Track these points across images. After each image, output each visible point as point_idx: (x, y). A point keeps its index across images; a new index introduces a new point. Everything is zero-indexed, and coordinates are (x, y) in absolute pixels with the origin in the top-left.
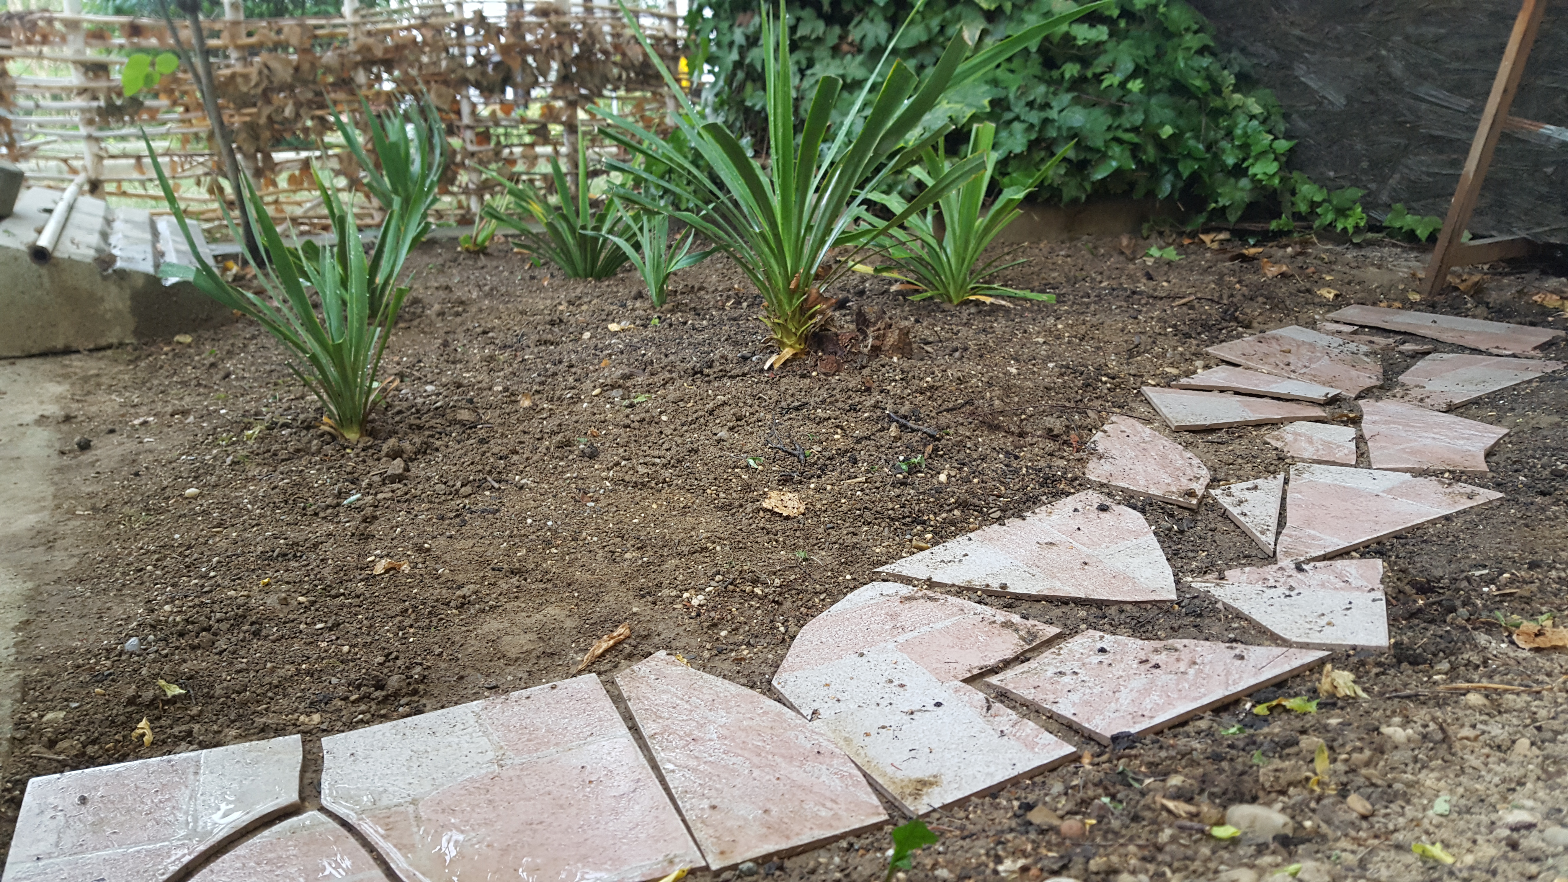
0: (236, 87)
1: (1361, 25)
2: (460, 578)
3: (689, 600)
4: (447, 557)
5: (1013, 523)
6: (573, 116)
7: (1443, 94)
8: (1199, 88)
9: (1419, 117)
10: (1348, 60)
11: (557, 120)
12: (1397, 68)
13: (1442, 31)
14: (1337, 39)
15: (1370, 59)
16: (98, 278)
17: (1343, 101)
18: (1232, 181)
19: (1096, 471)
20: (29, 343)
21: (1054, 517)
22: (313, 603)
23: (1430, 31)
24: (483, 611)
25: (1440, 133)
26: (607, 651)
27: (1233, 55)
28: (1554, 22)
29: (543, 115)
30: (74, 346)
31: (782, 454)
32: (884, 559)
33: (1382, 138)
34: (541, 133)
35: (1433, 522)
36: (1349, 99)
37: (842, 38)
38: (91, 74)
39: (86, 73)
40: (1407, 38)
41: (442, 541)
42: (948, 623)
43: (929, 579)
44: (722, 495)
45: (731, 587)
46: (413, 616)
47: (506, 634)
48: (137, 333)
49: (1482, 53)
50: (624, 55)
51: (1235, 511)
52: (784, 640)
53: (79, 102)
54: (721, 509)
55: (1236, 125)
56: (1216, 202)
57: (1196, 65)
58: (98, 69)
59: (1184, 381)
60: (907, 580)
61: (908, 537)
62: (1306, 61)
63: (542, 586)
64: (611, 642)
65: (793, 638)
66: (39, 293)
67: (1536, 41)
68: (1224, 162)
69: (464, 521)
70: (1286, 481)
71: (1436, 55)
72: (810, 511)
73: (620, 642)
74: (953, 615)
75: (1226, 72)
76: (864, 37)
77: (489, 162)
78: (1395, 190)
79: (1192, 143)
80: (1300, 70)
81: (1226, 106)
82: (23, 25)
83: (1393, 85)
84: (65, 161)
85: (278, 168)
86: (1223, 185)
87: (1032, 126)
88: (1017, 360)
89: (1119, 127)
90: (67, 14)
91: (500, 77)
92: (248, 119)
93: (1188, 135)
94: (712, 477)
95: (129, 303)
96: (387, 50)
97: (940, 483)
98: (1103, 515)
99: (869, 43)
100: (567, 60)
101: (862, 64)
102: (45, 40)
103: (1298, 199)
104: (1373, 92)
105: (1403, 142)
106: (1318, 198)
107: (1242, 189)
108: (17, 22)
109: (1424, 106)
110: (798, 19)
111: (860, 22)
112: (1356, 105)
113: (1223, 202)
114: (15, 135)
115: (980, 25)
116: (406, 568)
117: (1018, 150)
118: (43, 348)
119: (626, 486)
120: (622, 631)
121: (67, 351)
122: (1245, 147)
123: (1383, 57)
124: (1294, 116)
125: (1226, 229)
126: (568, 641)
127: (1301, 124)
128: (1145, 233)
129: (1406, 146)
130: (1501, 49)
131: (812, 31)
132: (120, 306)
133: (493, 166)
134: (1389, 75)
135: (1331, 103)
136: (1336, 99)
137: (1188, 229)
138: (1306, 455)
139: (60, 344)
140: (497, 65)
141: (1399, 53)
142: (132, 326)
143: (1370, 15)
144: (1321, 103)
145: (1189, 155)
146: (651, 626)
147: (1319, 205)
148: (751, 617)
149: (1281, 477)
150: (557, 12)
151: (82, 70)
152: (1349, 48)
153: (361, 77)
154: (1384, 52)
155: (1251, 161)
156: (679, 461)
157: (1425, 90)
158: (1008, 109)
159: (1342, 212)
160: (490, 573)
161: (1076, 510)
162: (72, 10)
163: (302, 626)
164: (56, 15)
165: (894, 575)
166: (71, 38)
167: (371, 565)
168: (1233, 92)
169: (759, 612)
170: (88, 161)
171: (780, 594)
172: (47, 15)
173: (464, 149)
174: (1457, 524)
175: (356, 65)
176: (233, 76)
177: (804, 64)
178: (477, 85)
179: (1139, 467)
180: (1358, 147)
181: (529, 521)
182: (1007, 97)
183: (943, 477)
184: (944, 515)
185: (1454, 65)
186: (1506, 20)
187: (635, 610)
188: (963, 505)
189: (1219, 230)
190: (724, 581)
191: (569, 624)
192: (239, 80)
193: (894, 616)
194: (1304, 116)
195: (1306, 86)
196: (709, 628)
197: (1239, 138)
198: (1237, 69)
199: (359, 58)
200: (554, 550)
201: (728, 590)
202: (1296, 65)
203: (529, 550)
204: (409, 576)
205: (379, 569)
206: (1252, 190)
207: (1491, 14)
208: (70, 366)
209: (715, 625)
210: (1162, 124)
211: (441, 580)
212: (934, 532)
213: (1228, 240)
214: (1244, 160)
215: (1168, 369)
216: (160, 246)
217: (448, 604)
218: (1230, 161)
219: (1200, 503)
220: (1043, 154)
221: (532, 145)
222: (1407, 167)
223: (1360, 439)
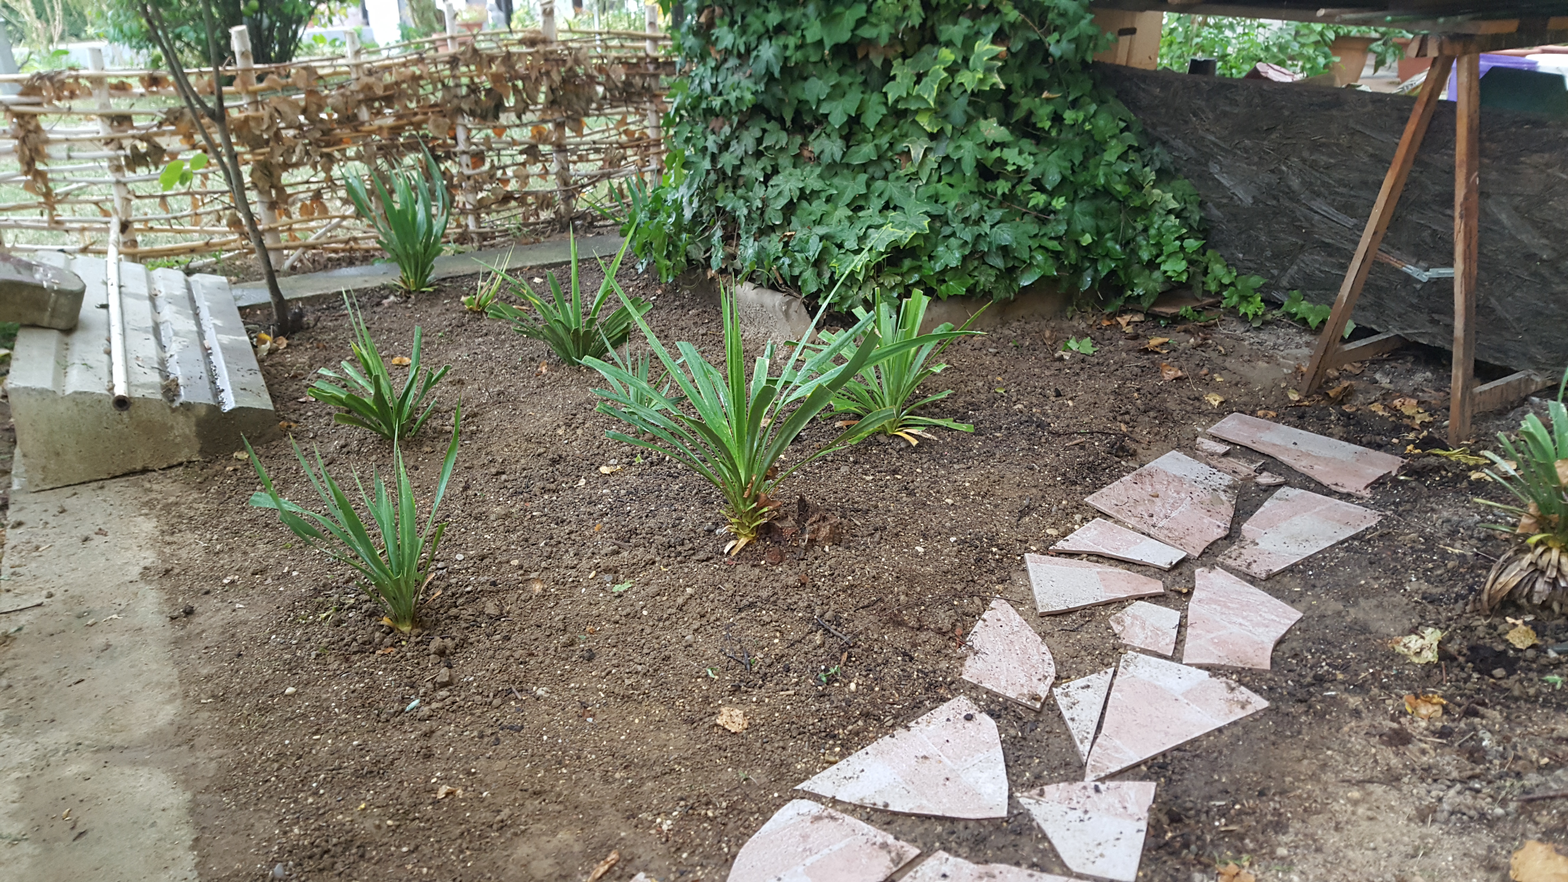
0: (250, 130)
1: (1266, 143)
2: (499, 800)
3: (661, 824)
4: (488, 780)
5: (900, 732)
6: (562, 136)
7: (1332, 211)
8: (1120, 192)
9: (1313, 225)
10: (1255, 168)
11: (545, 141)
12: (1295, 183)
13: (1332, 161)
14: (1246, 150)
15: (1272, 171)
16: (168, 411)
17: (1250, 201)
18: (1147, 272)
19: (971, 671)
20: (114, 468)
21: (932, 727)
22: (398, 826)
23: (1323, 159)
24: (516, 834)
25: (1330, 241)
26: (605, 873)
27: (1156, 150)
28: (1421, 172)
29: (533, 137)
30: (151, 466)
31: (733, 663)
32: (802, 777)
33: (1282, 235)
34: (532, 152)
35: (1208, 735)
36: (1256, 200)
37: (803, 145)
38: (115, 123)
39: (111, 125)
40: (1304, 161)
41: (483, 761)
42: (842, 844)
43: (834, 797)
44: (688, 708)
45: (691, 812)
46: (468, 838)
47: (534, 859)
48: (201, 452)
49: (1364, 184)
50: (608, 76)
51: (1067, 715)
52: (727, 860)
53: (107, 151)
54: (685, 721)
55: (1152, 223)
56: (1133, 291)
57: (1119, 170)
58: (122, 120)
59: (1061, 545)
60: (817, 798)
61: (822, 751)
62: (1219, 163)
63: (558, 808)
64: (606, 867)
65: (734, 857)
66: (120, 427)
67: (1406, 184)
68: (1139, 257)
69: (497, 739)
70: (1115, 674)
71: (1327, 179)
72: (752, 727)
73: (612, 866)
74: (846, 836)
75: (1147, 169)
76: (822, 152)
77: (484, 183)
78: (1292, 277)
79: (1110, 244)
80: (1214, 169)
81: (1146, 202)
82: (53, 84)
83: (1292, 195)
84: (96, 203)
85: (290, 200)
86: (1138, 276)
87: (966, 242)
88: (925, 537)
89: (1045, 235)
90: (91, 71)
91: (493, 104)
92: (261, 158)
93: (1108, 236)
94: (679, 688)
95: (194, 428)
96: (387, 88)
97: (851, 692)
98: (968, 724)
99: (826, 159)
100: (554, 86)
101: (821, 176)
102: (72, 96)
103: (1209, 279)
104: (1276, 198)
105: (1300, 242)
106: (1226, 281)
107: (1155, 281)
108: (48, 83)
109: (1317, 217)
110: (764, 131)
111: (819, 136)
112: (1261, 205)
113: (1139, 291)
114: (51, 185)
115: (925, 143)
116: (459, 792)
117: (953, 264)
118: (125, 471)
119: (616, 698)
120: (613, 856)
121: (145, 471)
122: (1158, 245)
123: (1283, 172)
124: (1209, 204)
125: (1142, 312)
126: (576, 863)
127: (1216, 212)
128: (1069, 315)
129: (1302, 246)
130: (1380, 184)
131: (777, 142)
132: (187, 431)
133: (487, 186)
134: (1289, 187)
135: (1240, 199)
136: (1244, 196)
137: (1108, 311)
138: (1137, 643)
139: (139, 467)
140: (489, 92)
141: (1297, 171)
142: (198, 447)
143: (1273, 136)
144: (1232, 198)
145: (1107, 255)
146: (634, 850)
147: (1226, 287)
148: (704, 839)
149: (1111, 671)
150: (545, 41)
151: (108, 122)
152: (1256, 159)
153: (364, 114)
154: (1284, 168)
155: (1162, 258)
156: (655, 670)
157: (1318, 205)
158: (947, 223)
159: (1245, 298)
160: (519, 795)
161: (948, 720)
162: (96, 68)
163: (393, 849)
164: (82, 72)
165: (809, 793)
166: (96, 92)
167: (434, 790)
168: (1153, 187)
169: (710, 833)
170: (118, 203)
171: (726, 815)
172: (73, 73)
173: (461, 174)
174: (1224, 738)
175: (360, 102)
176: (247, 119)
177: (769, 170)
178: (472, 113)
179: (1004, 665)
180: (1263, 238)
181: (545, 738)
182: (945, 214)
183: (853, 686)
184: (850, 727)
185: (1341, 190)
186: (1383, 163)
187: (623, 834)
188: (866, 715)
189: (1135, 311)
190: (686, 806)
191: (577, 848)
192: (252, 124)
193: (805, 837)
194: (1219, 206)
195: (1220, 183)
196: (675, 852)
197: (1154, 237)
198: (1158, 165)
199: (361, 96)
200: (564, 771)
201: (689, 813)
202: (1210, 164)
203: (546, 771)
204: (463, 800)
205: (441, 795)
206: (1163, 283)
207: (1371, 155)
208: (150, 490)
209: (678, 849)
210: (1084, 232)
211: (486, 803)
212: (842, 745)
213: (1142, 322)
214: (1158, 256)
215: (1049, 531)
216: (207, 344)
217: (491, 826)
218: (1145, 256)
219: (1043, 705)
220: (976, 263)
221: (523, 164)
222: (1303, 261)
223: (1182, 626)
